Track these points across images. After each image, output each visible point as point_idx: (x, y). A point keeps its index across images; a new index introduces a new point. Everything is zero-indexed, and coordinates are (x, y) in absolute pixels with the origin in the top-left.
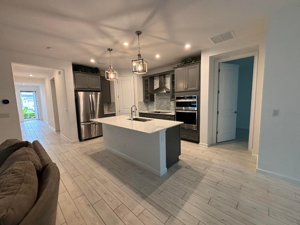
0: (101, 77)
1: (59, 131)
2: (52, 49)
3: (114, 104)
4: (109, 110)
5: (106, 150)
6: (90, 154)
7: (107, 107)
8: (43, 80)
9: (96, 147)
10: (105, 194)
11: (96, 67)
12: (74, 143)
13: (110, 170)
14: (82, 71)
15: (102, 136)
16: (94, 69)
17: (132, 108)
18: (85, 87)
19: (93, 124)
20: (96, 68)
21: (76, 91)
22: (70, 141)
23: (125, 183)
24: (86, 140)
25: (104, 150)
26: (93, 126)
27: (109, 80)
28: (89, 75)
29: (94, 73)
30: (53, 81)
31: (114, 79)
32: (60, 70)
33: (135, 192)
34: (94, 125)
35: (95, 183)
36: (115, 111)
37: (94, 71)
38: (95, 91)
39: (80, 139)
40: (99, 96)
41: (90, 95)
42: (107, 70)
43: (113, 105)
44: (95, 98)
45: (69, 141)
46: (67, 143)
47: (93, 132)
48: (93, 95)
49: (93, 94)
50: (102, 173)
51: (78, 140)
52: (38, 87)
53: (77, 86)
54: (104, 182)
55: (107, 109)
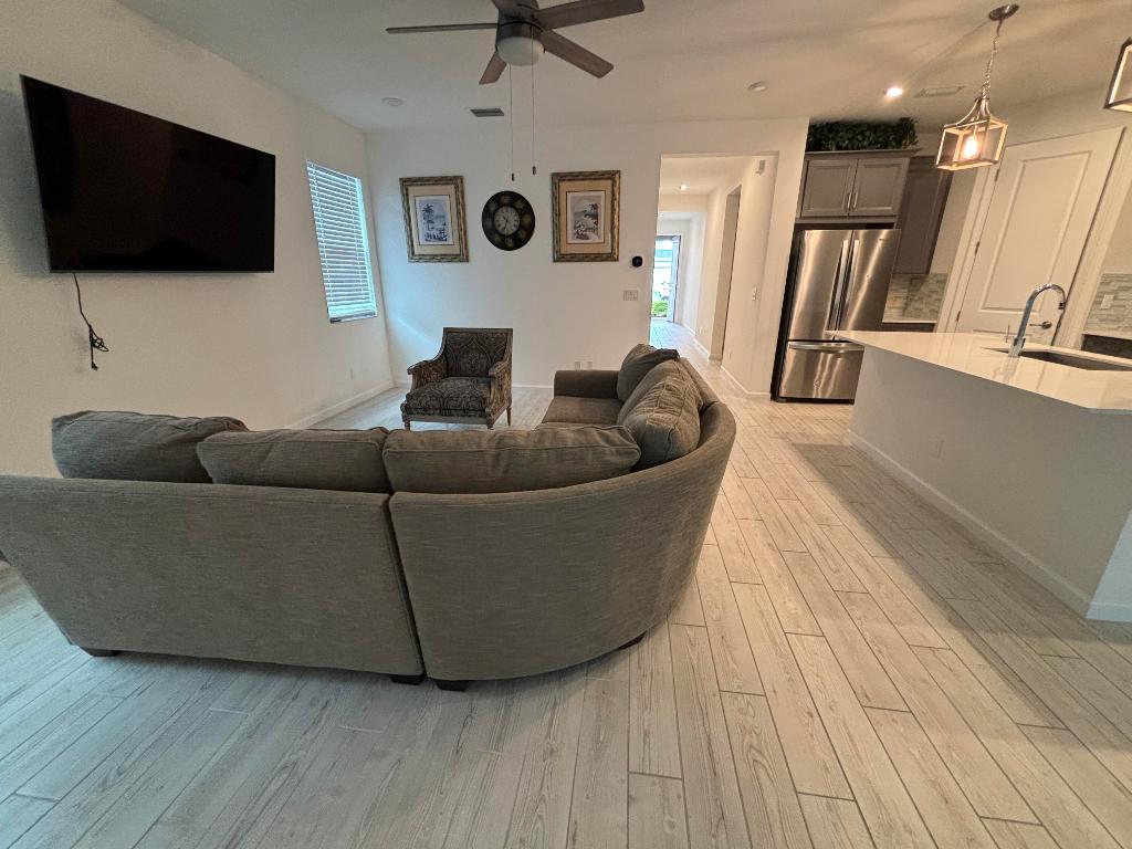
0: (914, 161)
1: (721, 359)
2: (763, 88)
3: (943, 281)
4: (910, 309)
5: (854, 447)
6: (795, 441)
7: (904, 293)
8: (707, 198)
9: (820, 431)
10: (821, 548)
11: (902, 116)
12: (756, 399)
13: (852, 501)
14: (839, 148)
15: (850, 402)
16: (893, 127)
17: (1032, 299)
18: (834, 211)
19: (828, 351)
20: (902, 120)
21: (800, 229)
22: (746, 391)
23: (894, 554)
24: (790, 400)
25: (845, 444)
26: (825, 357)
27: (954, 168)
28: (863, 162)
29: (885, 145)
30: (735, 199)
31: (978, 160)
32: (762, 158)
33: (927, 595)
34: (830, 356)
35: (796, 511)
36: (936, 313)
37: (891, 134)
38: (869, 226)
39: (775, 394)
40: (879, 245)
41: (846, 244)
42: (952, 121)
43: (935, 287)
44: (864, 253)
45: (743, 392)
46: (737, 395)
47: (820, 378)
48: (857, 242)
49: (857, 238)
50: (824, 500)
51: (769, 395)
52: (688, 221)
53: (809, 208)
54: (823, 522)
55: (900, 303)
